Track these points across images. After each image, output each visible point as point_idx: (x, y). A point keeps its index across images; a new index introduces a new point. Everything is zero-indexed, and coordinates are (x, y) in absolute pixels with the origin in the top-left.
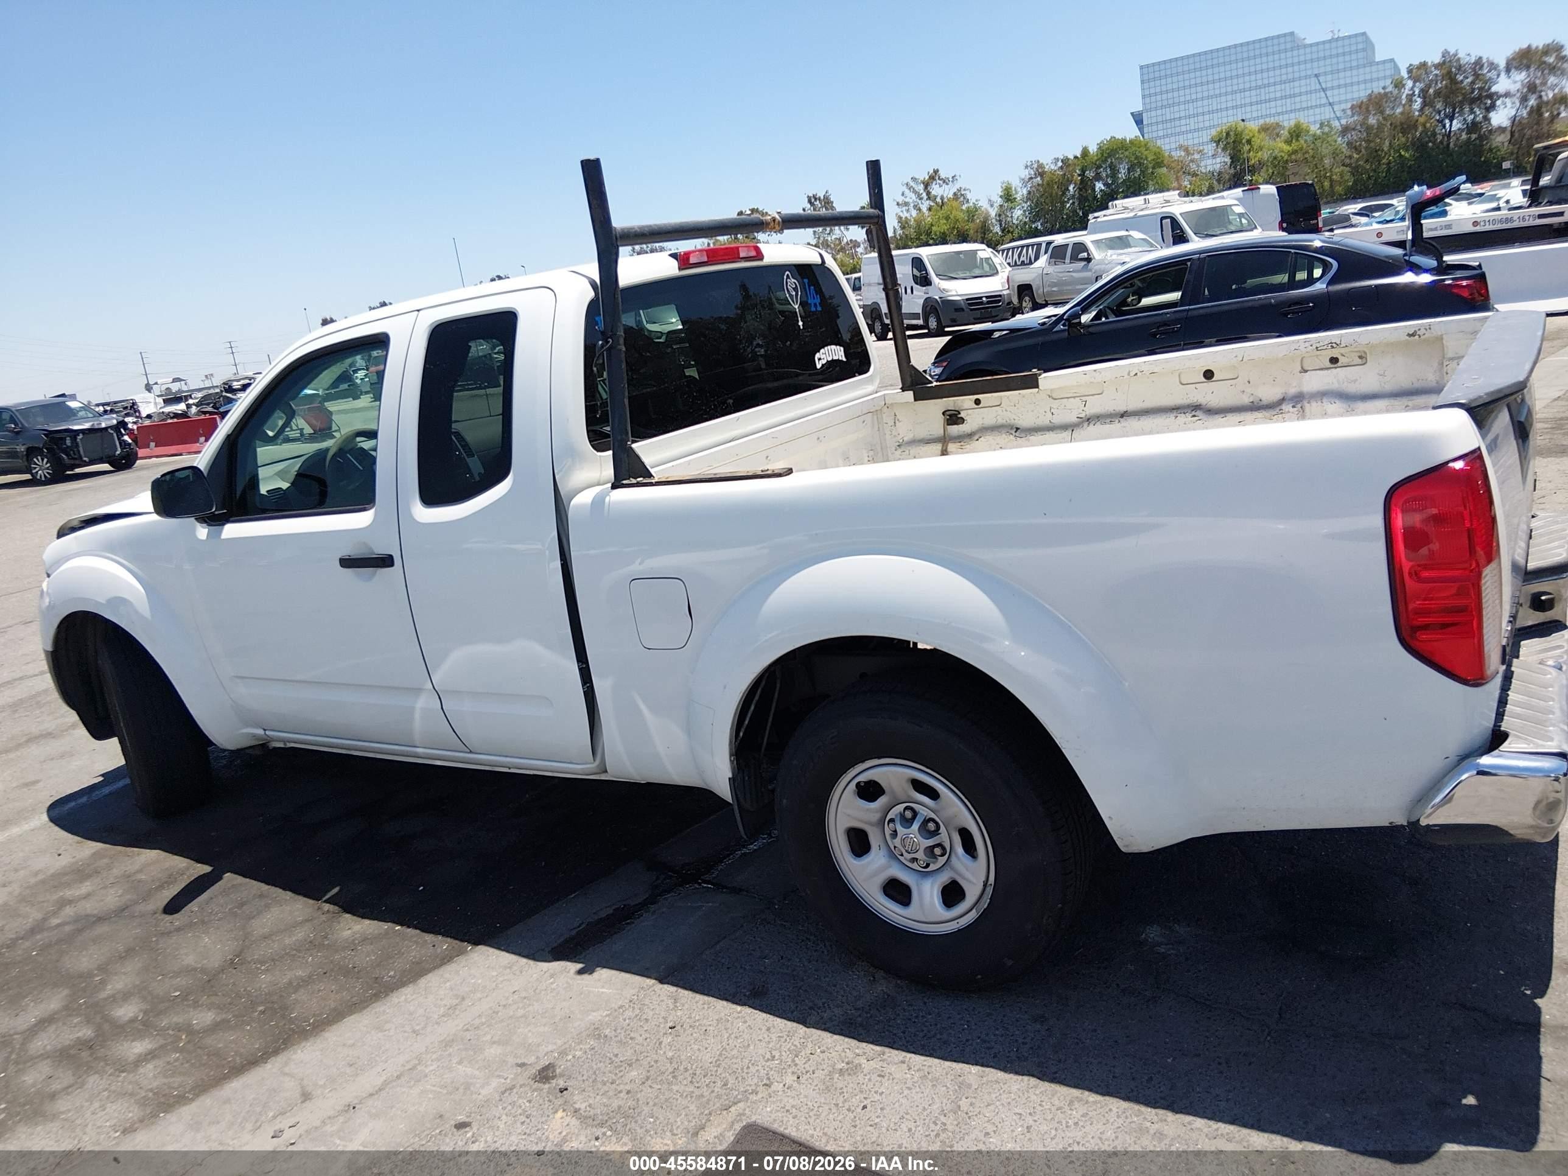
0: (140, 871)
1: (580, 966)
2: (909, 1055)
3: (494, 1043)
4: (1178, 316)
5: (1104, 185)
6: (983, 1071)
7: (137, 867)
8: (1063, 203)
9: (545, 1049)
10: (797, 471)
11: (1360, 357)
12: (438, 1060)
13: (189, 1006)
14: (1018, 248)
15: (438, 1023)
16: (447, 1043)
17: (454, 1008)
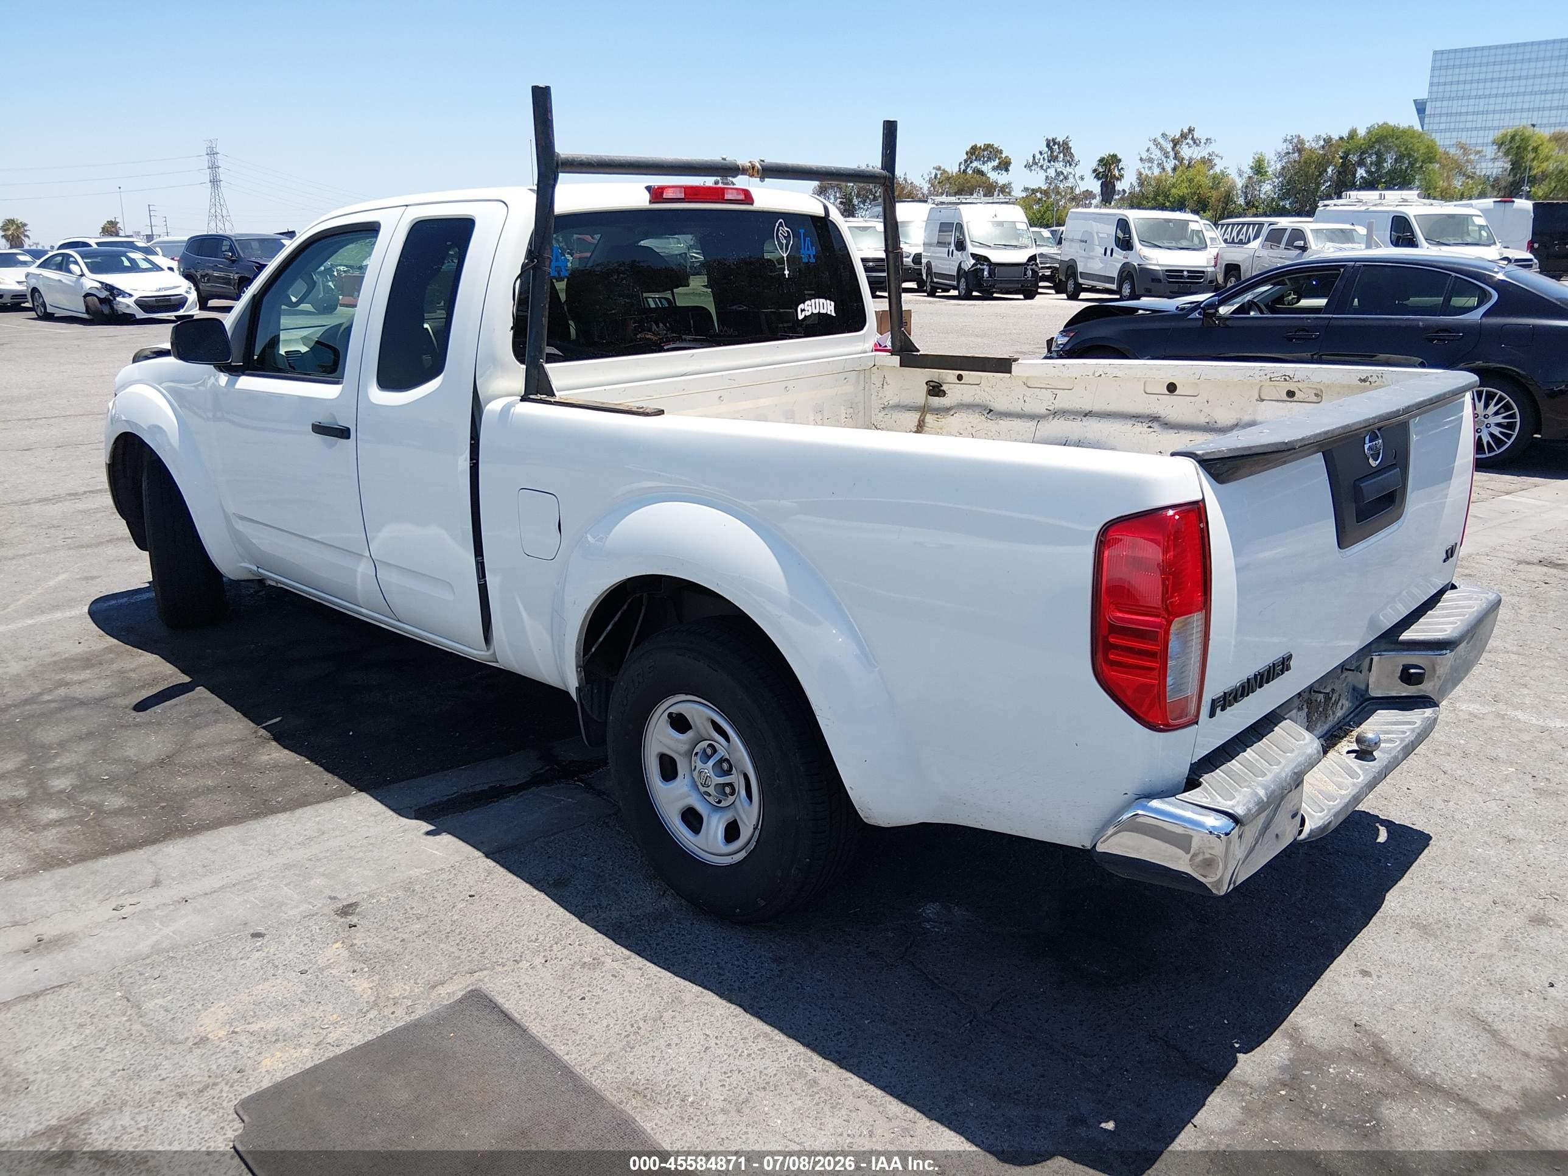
0: (133, 670)
1: (432, 828)
2: (649, 964)
3: (324, 875)
4: (1319, 322)
5: (1367, 172)
6: (702, 993)
7: (133, 666)
8: (1318, 185)
9: (359, 889)
10: (668, 413)
11: (1316, 395)
12: (273, 878)
13: (109, 790)
14: (1238, 224)
15: (291, 849)
16: (288, 867)
17: (310, 839)
